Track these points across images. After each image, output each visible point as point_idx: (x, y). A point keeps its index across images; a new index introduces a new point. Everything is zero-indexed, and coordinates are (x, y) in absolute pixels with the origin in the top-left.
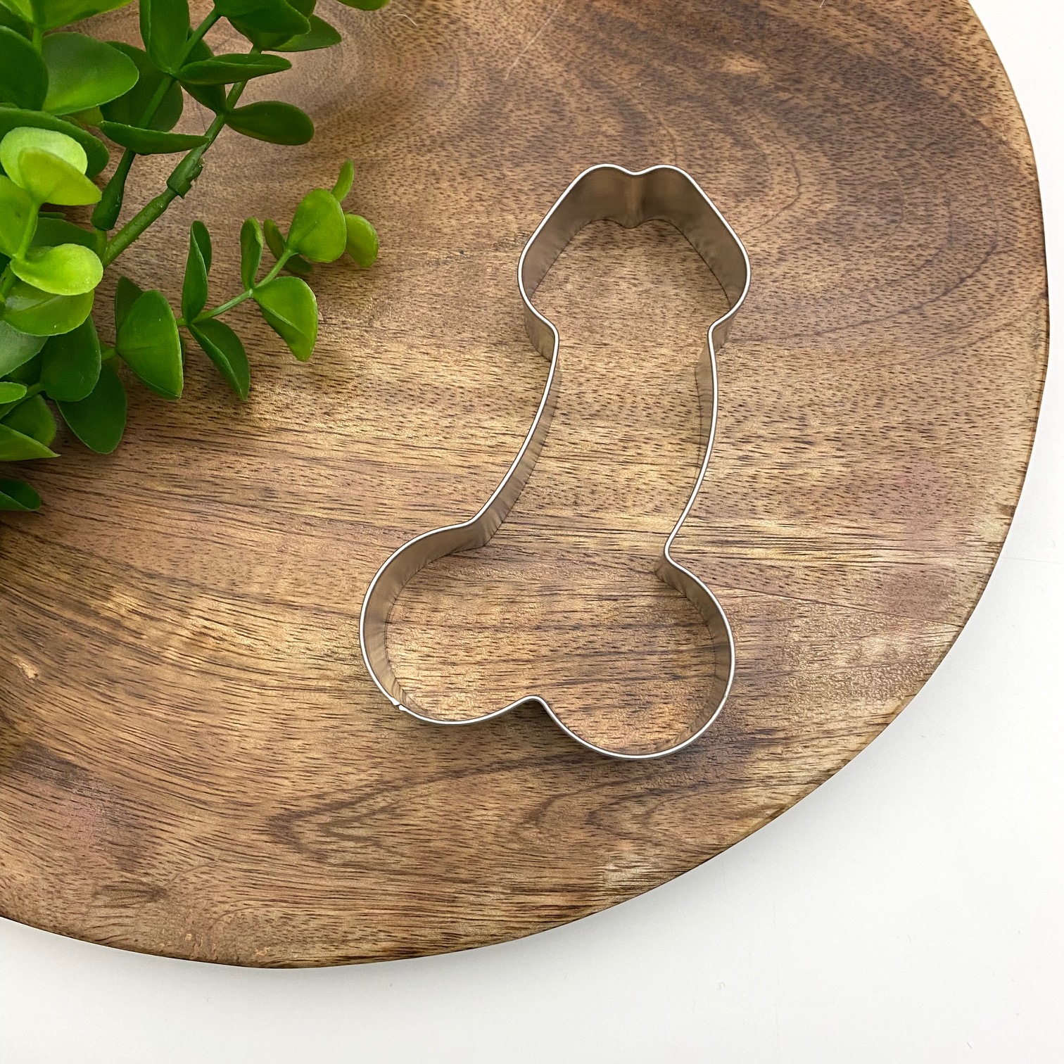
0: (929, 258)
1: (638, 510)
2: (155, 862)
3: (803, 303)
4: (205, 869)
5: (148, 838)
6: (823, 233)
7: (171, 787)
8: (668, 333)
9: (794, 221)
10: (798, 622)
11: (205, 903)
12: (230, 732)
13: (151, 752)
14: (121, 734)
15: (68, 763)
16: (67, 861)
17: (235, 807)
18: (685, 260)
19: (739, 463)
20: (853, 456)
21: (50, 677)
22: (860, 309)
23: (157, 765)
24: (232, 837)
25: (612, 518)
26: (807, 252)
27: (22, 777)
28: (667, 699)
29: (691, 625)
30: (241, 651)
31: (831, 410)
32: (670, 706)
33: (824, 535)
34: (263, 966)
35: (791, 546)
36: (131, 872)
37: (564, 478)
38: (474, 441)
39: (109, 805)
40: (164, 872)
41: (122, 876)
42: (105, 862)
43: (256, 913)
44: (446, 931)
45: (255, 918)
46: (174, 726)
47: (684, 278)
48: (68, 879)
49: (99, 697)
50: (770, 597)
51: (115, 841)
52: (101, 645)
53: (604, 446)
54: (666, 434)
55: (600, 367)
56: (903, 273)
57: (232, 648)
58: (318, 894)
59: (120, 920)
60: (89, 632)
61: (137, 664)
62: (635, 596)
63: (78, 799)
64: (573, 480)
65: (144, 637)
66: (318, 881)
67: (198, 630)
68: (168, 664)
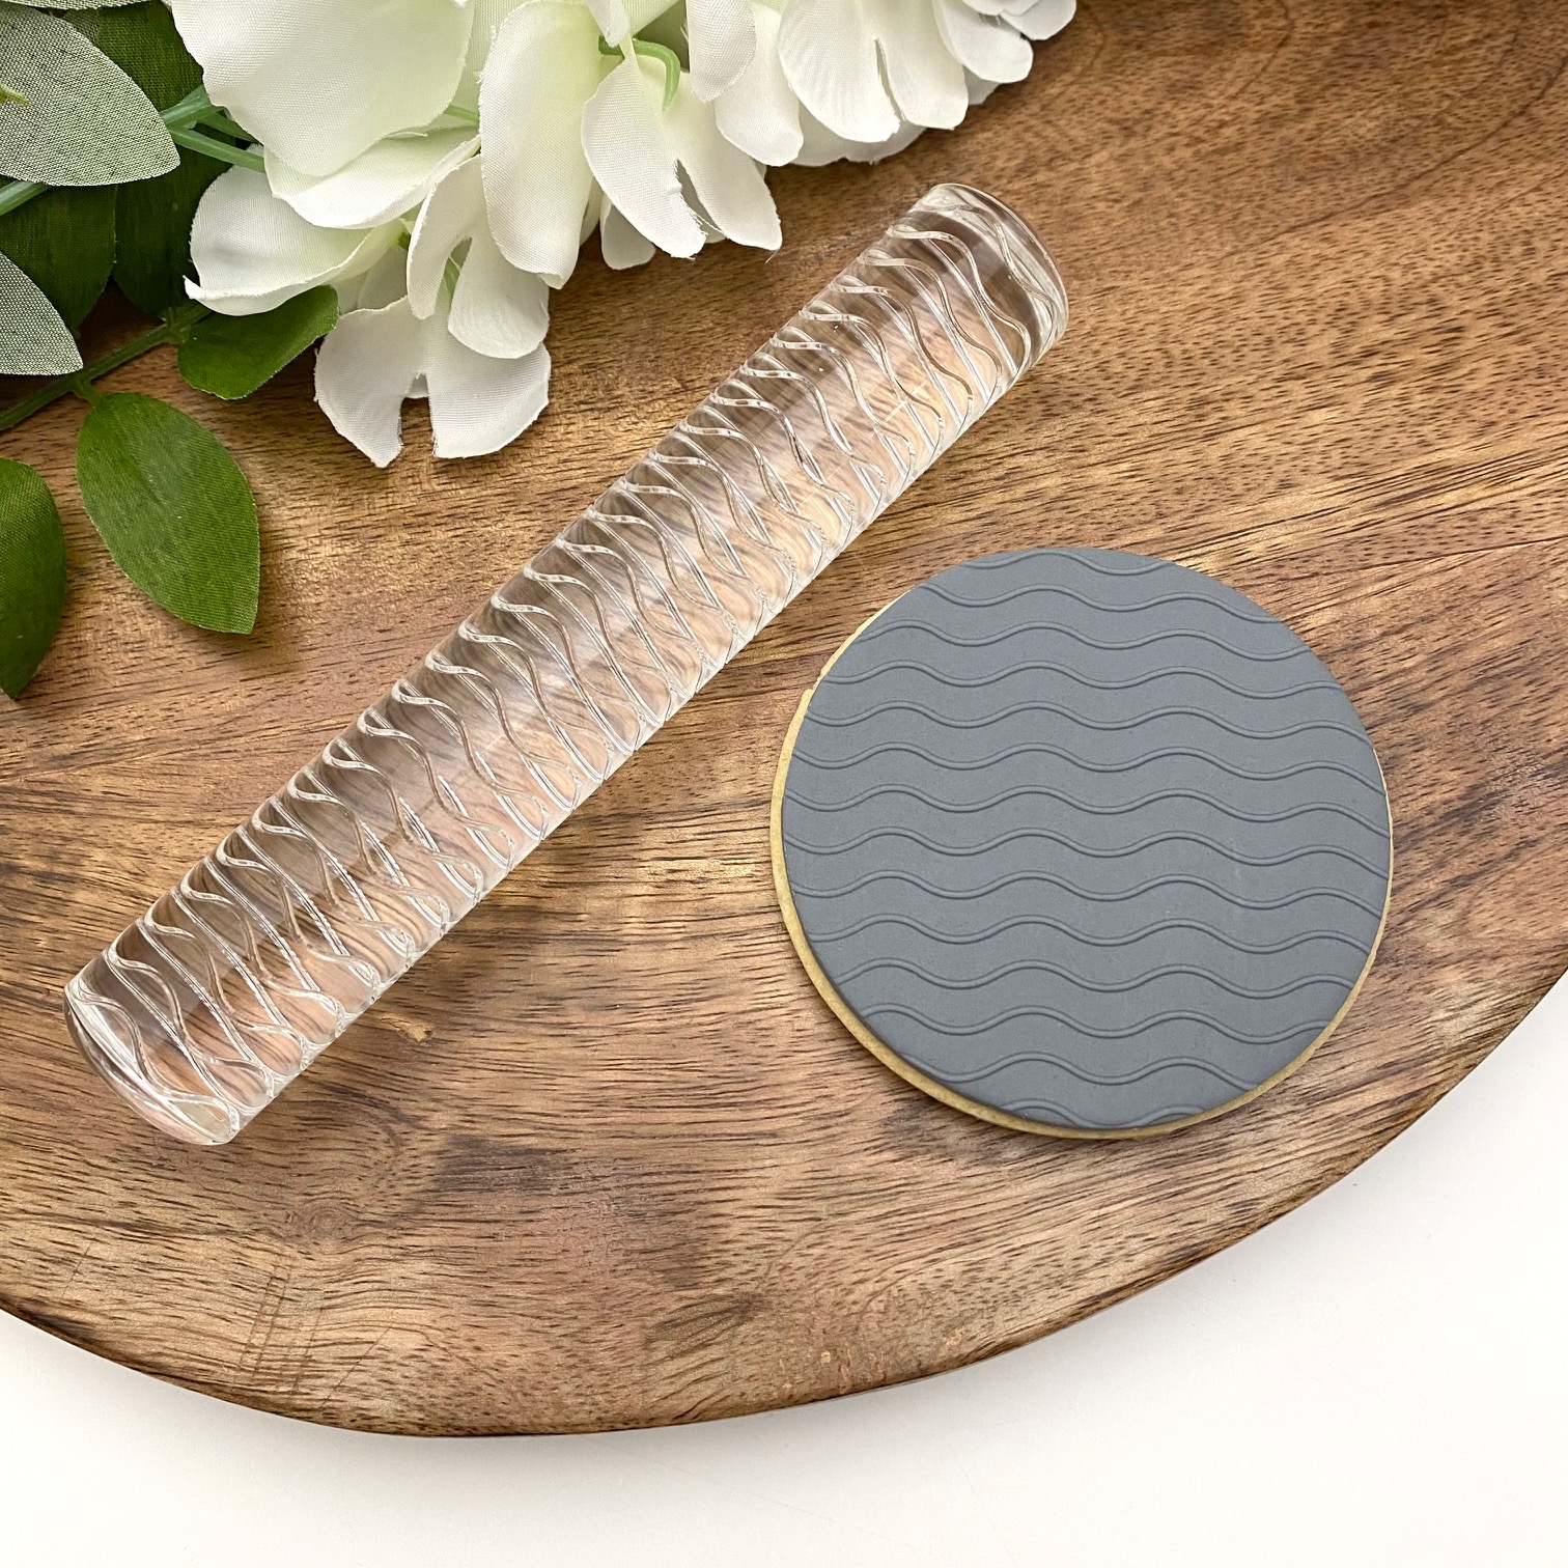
0: (1508, 47)
1: (1256, 496)
2: (727, 1257)
3: (1362, 155)
4: (811, 1239)
5: (700, 1222)
6: (1346, 59)
7: (708, 1129)
8: (1192, 248)
9: (1299, 56)
10: (1556, 573)
11: (830, 1295)
12: (771, 1012)
13: (657, 1086)
14: (601, 1076)
15: (529, 1151)
16: (582, 1307)
17: (823, 1123)
18: (1171, 149)
19: (1373, 385)
20: (1527, 327)
21: (454, 1027)
22: (1446, 139)
23: (674, 1103)
24: (837, 1173)
25: (1225, 517)
26: (1334, 90)
27: (460, 1198)
28: (1418, 744)
29: (1406, 627)
30: (741, 888)
31: (1465, 278)
32: (1427, 753)
33: (1536, 445)
34: (964, 1361)
35: (1500, 473)
36: (695, 1286)
37: (1128, 486)
38: (972, 480)
39: (616, 1193)
40: (747, 1267)
41: (681, 1299)
42: (644, 1286)
43: (920, 1279)
44: (1231, 1202)
45: (923, 1289)
46: (680, 1033)
47: (1182, 172)
48: (593, 1336)
49: (544, 1031)
50: (1501, 551)
51: (649, 1245)
52: (519, 952)
53: (1167, 424)
54: (1251, 379)
55: (1115, 321)
56: (1480, 77)
57: (725, 888)
58: (1007, 1215)
59: (705, 1371)
60: (491, 938)
61: (587, 961)
62: (1305, 616)
63: (565, 1201)
64: (1143, 484)
65: (583, 917)
66: (1001, 1195)
67: (664, 878)
68: (636, 943)
